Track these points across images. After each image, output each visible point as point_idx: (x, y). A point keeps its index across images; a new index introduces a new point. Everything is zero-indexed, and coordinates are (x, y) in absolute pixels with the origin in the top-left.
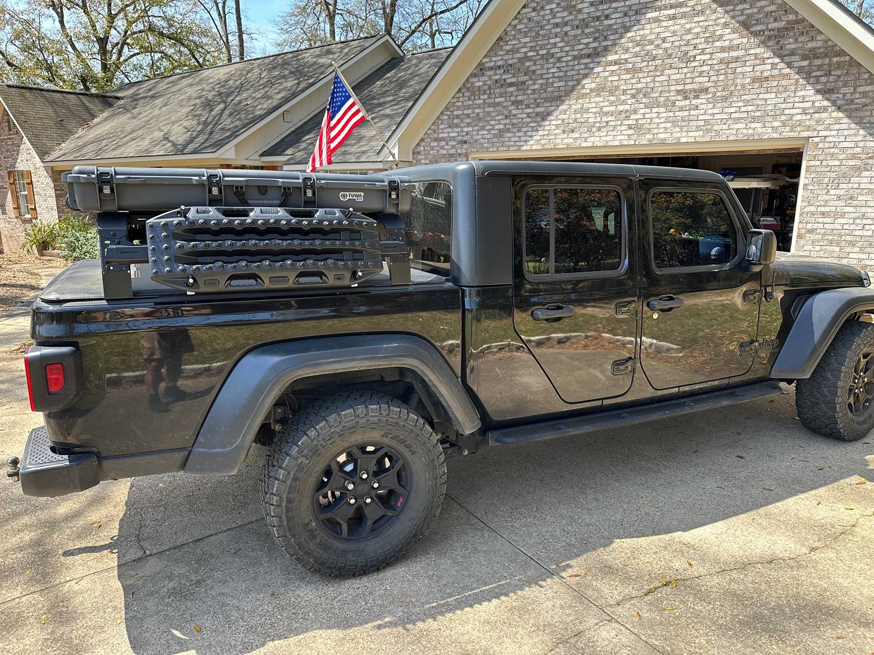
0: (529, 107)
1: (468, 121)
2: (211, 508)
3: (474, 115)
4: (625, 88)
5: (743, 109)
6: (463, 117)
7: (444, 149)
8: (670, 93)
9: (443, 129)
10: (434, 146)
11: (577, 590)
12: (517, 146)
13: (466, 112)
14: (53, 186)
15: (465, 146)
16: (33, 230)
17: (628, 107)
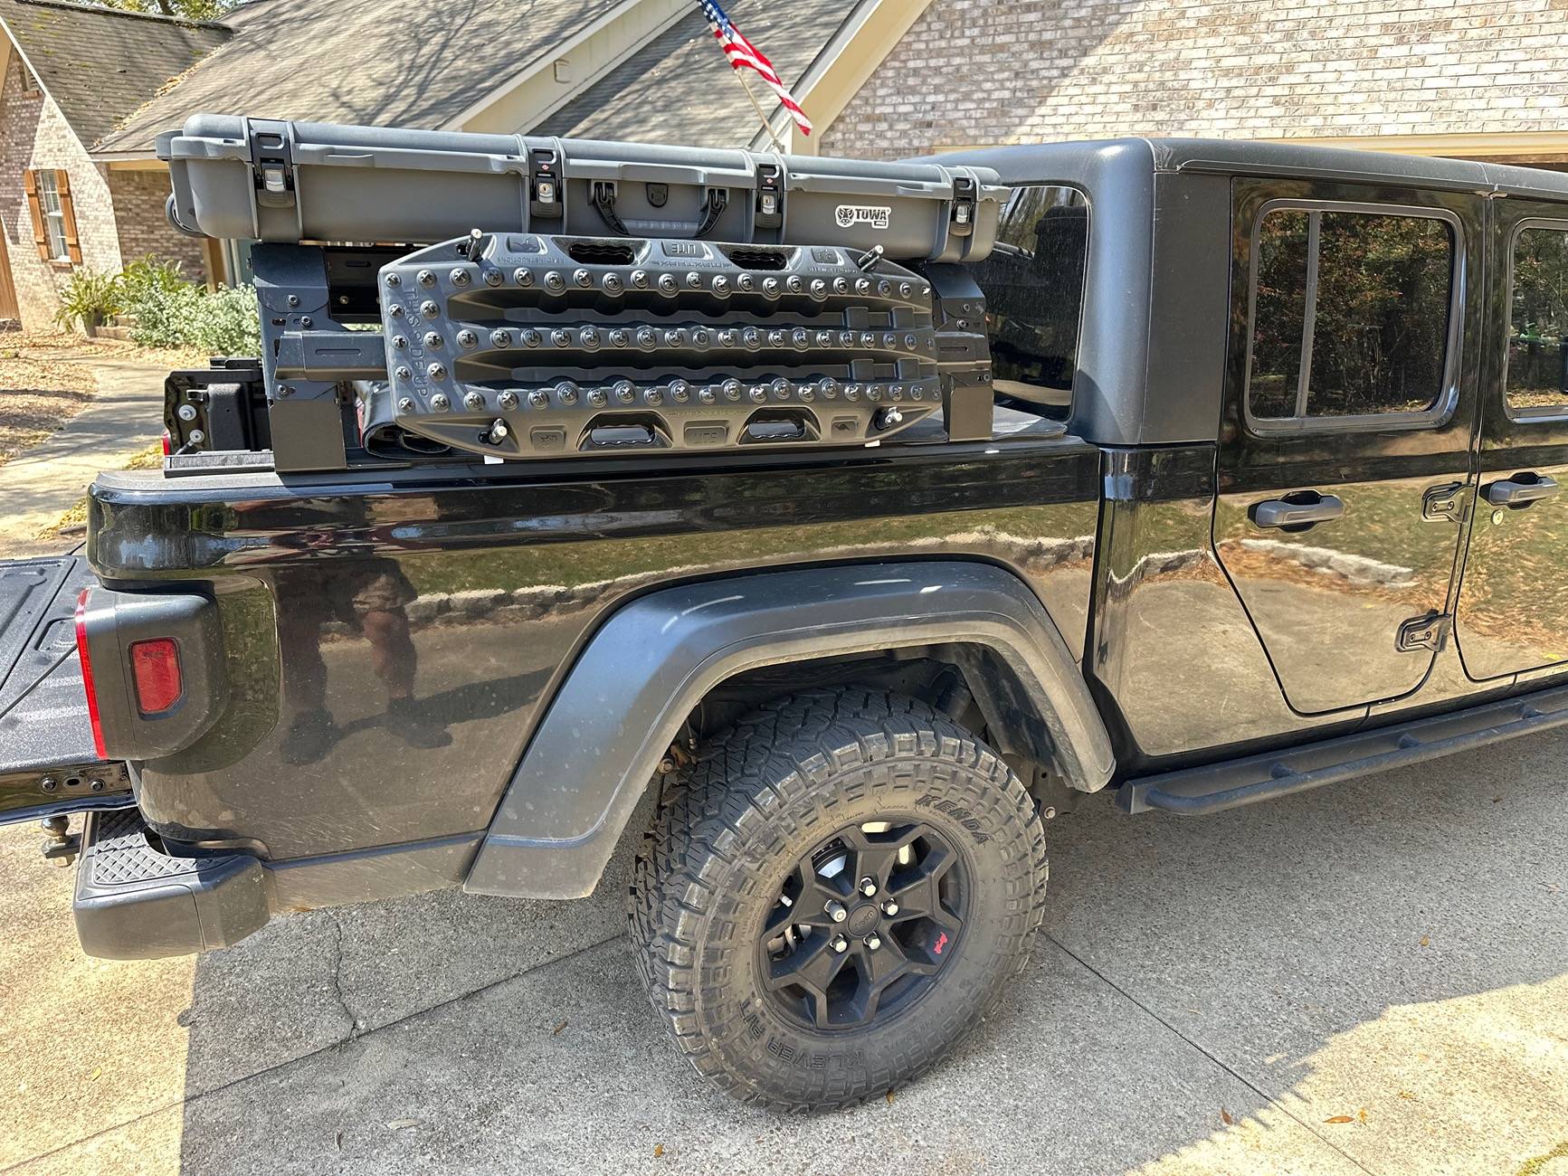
0: (1066, 56)
1: (937, 81)
2: (487, 911)
3: (950, 69)
4: (1272, 17)
5: (1522, 67)
6: (924, 72)
7: (885, 138)
8: (1367, 29)
9: (883, 97)
10: (864, 133)
11: (1358, 1160)
12: (1037, 135)
13: (933, 63)
14: (110, 201)
15: (929, 133)
16: (76, 287)
17: (1274, 59)
